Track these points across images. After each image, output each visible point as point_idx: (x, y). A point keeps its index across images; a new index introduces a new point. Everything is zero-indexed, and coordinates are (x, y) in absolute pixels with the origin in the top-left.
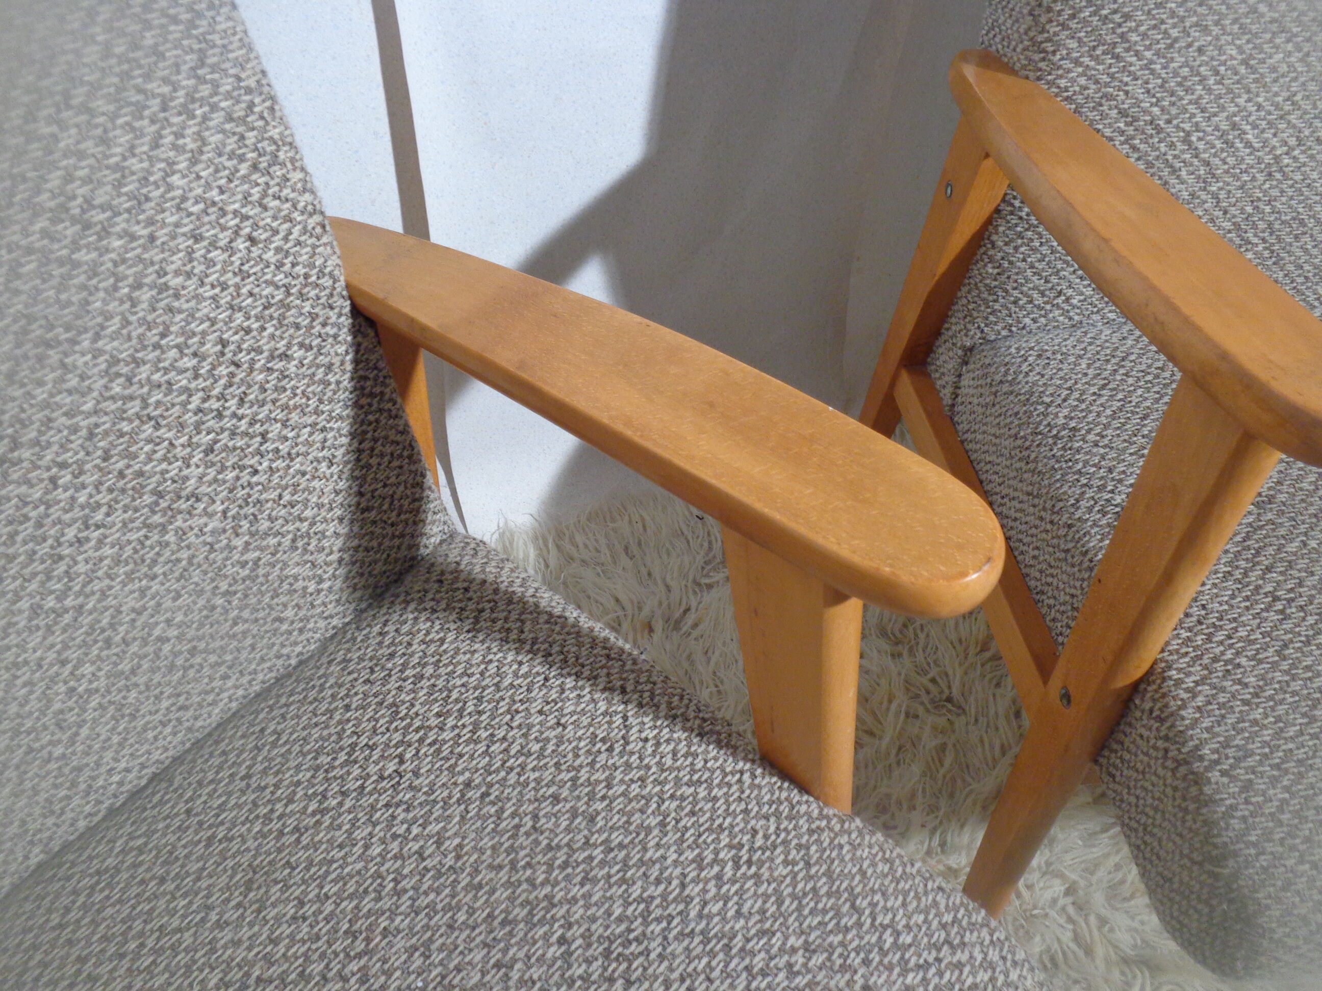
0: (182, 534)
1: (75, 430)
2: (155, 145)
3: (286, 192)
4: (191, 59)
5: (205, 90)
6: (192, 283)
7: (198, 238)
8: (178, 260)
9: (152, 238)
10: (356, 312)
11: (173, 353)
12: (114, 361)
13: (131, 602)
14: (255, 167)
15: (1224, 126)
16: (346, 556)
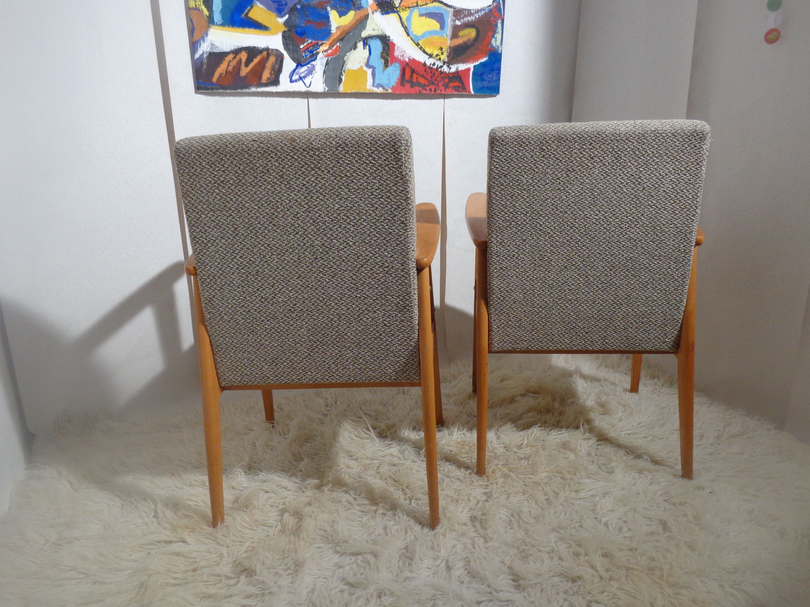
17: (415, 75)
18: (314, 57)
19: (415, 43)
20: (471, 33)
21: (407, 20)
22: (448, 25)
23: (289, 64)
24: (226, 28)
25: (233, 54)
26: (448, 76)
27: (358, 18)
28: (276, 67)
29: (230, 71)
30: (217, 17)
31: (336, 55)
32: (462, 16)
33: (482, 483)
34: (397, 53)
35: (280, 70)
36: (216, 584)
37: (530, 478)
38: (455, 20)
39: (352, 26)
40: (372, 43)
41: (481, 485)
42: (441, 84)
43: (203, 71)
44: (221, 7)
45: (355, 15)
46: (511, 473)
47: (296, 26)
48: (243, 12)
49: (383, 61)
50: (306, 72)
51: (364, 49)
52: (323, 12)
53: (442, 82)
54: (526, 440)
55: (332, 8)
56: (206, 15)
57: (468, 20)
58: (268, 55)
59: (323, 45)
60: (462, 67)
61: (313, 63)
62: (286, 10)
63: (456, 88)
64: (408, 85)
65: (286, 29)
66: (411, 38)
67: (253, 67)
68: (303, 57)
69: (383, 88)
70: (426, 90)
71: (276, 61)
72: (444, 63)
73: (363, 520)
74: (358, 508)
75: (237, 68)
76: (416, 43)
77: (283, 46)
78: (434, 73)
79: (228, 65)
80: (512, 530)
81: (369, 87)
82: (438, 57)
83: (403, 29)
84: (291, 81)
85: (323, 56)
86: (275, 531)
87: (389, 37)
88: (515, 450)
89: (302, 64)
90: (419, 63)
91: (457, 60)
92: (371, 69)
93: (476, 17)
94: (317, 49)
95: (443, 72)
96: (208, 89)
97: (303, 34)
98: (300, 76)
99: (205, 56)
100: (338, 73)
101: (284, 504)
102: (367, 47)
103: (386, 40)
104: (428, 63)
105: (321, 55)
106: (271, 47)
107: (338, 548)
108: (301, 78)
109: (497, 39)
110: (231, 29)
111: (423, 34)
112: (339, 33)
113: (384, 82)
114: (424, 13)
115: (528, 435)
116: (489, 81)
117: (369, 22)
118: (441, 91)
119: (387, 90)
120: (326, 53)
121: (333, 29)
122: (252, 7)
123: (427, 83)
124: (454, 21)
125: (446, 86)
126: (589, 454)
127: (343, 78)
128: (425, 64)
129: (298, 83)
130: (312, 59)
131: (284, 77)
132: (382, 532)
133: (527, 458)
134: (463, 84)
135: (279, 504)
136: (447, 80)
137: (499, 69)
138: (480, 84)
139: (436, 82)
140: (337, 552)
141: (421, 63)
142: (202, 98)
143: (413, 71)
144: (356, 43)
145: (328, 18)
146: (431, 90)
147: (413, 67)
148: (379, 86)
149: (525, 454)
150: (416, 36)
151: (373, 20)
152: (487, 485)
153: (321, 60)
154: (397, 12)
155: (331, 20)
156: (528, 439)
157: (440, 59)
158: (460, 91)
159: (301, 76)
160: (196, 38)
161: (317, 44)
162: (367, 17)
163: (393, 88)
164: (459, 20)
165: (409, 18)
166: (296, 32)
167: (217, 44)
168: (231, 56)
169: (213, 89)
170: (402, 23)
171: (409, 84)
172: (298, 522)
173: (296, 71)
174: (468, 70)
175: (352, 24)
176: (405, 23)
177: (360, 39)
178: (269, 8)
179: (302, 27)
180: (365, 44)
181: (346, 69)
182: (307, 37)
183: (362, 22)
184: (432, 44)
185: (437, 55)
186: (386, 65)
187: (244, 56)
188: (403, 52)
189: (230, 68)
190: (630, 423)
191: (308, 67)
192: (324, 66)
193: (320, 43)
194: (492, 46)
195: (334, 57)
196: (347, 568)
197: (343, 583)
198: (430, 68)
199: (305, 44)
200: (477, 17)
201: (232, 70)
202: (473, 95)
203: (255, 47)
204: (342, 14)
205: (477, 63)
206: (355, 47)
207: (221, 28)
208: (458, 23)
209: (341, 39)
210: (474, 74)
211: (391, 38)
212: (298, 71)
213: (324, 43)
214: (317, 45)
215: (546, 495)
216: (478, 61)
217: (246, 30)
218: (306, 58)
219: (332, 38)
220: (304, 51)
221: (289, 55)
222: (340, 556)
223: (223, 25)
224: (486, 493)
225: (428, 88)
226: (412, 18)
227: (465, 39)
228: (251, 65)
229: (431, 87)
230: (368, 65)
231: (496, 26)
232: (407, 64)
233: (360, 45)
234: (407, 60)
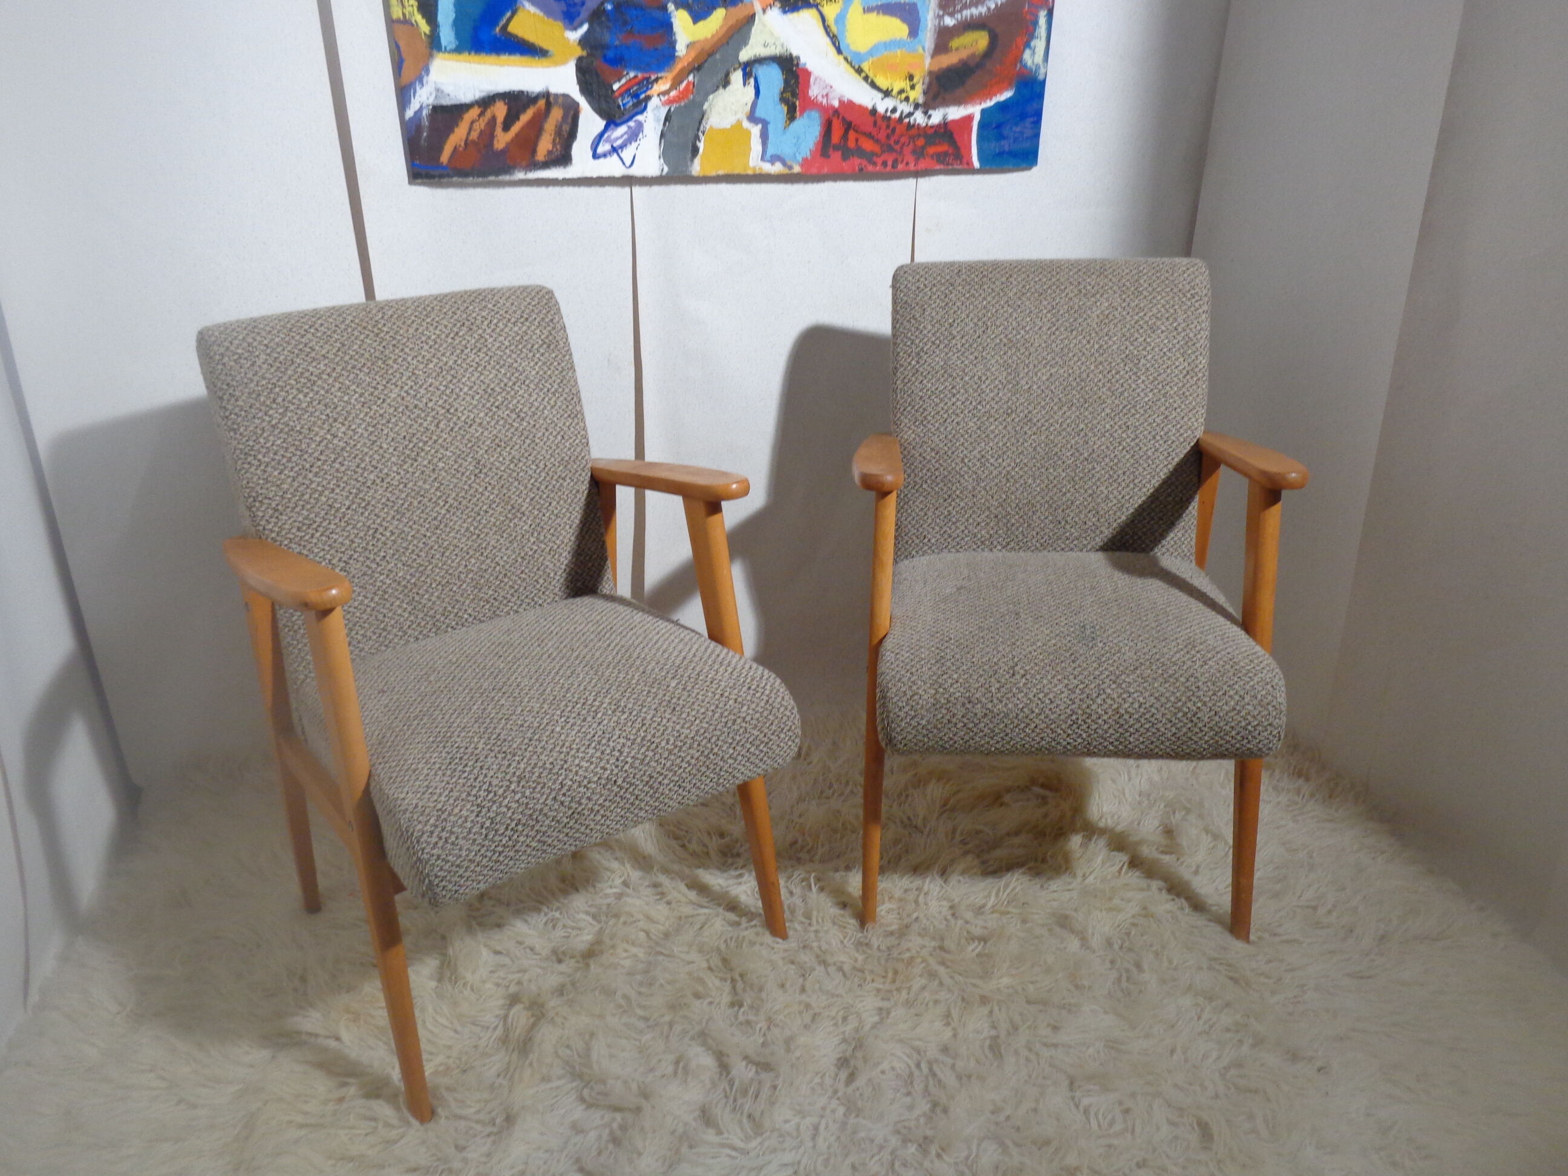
0: (516, 525)
1: (497, 474)
2: (543, 400)
3: (577, 427)
4: (559, 381)
5: (560, 390)
6: (542, 443)
7: (547, 430)
8: (540, 434)
9: (535, 425)
10: (592, 475)
11: (530, 462)
12: (514, 457)
13: (493, 542)
14: (569, 416)
15: (979, 456)
16: (568, 570)
17: (852, 135)
18: (641, 106)
19: (854, 68)
20: (980, 41)
21: (836, 21)
22: (927, 26)
23: (590, 122)
24: (465, 56)
25: (479, 107)
26: (925, 132)
27: (731, 22)
28: (564, 128)
29: (473, 142)
30: (447, 35)
31: (686, 101)
32: (959, 7)
33: (881, 986)
34: (814, 91)
35: (572, 135)
36: (367, 1135)
37: (974, 985)
38: (943, 16)
39: (720, 39)
40: (762, 71)
41: (878, 990)
42: (907, 150)
43: (422, 142)
44: (452, 16)
45: (726, 18)
46: (942, 970)
47: (605, 47)
48: (496, 24)
49: (785, 109)
50: (626, 137)
51: (744, 84)
52: (658, 14)
53: (911, 146)
54: (993, 899)
55: (678, 6)
56: (425, 34)
57: (972, 16)
58: (549, 105)
59: (660, 81)
60: (955, 113)
61: (639, 118)
62: (585, 13)
63: (941, 158)
64: (836, 156)
65: (584, 53)
66: (846, 59)
67: (519, 132)
68: (619, 107)
69: (784, 163)
70: (875, 164)
71: (565, 117)
72: (917, 106)
73: (644, 1039)
74: (640, 1012)
75: (489, 134)
76: (857, 67)
77: (577, 88)
78: (894, 130)
79: (470, 129)
80: (908, 1099)
81: (755, 162)
82: (903, 96)
83: (827, 41)
84: (595, 156)
85: (659, 103)
86: (491, 1037)
87: (798, 58)
88: (969, 916)
89: (618, 121)
90: (861, 108)
91: (944, 99)
92: (760, 126)
93: (989, 9)
94: (648, 89)
95: (914, 125)
96: (431, 177)
97: (618, 62)
98: (612, 146)
99: (425, 112)
100: (691, 135)
101: (519, 983)
102: (752, 81)
103: (792, 65)
104: (881, 109)
105: (654, 102)
106: (553, 90)
107: (586, 1092)
108: (614, 150)
109: (1037, 50)
110: (474, 57)
111: (872, 49)
112: (693, 54)
113: (786, 150)
114: (874, 4)
115: (999, 890)
116: (1015, 140)
117: (756, 29)
118: (907, 164)
119: (790, 168)
120: (666, 97)
121: (681, 49)
122: (514, 13)
123: (877, 149)
124: (940, 17)
125: (919, 153)
126: (1109, 943)
127: (701, 145)
128: (874, 111)
129: (609, 159)
130: (635, 110)
131: (581, 148)
132: (670, 1069)
133: (983, 939)
134: (957, 149)
135: (511, 981)
136: (921, 142)
137: (1038, 114)
138: (993, 146)
139: (897, 147)
140: (582, 1100)
141: (867, 109)
142: (423, 192)
143: (848, 126)
144: (727, 75)
145: (668, 26)
146: (885, 164)
147: (849, 118)
148: (775, 158)
149: (986, 928)
150: (857, 54)
151: (764, 26)
152: (890, 991)
153: (656, 112)
154: (816, 6)
155: (675, 29)
156: (997, 895)
157: (907, 99)
158: (948, 164)
159: (615, 145)
160: (406, 79)
161: (648, 79)
162: (751, 19)
163: (805, 163)
164: (952, 15)
165: (841, 18)
166: (605, 57)
167: (448, 89)
168: (475, 112)
169: (441, 176)
170: (827, 29)
171: (840, 153)
172: (534, 1025)
173: (606, 136)
174: (969, 118)
175: (720, 35)
176: (834, 29)
177: (737, 66)
178: (549, 12)
179: (616, 47)
180: (747, 76)
181: (708, 127)
182: (626, 67)
183: (740, 31)
184: (890, 68)
185: (901, 91)
186: (791, 116)
187: (500, 110)
188: (829, 88)
189: (474, 135)
190: (1214, 881)
191: (629, 127)
192: (662, 122)
193: (653, 77)
194: (1025, 66)
195: (682, 104)
196: (593, 1135)
197: (575, 1167)
198: (886, 118)
199: (623, 81)
200: (993, 6)
201: (478, 138)
202: (978, 170)
203: (522, 92)
204: (697, 17)
205: (989, 104)
206: (726, 83)
207: (455, 56)
208: (949, 21)
209: (696, 67)
210: (982, 126)
211: (802, 60)
212: (609, 137)
213: (661, 78)
214: (648, 82)
215: (995, 1027)
216: (991, 99)
217: (505, 58)
218: (625, 109)
219: (678, 66)
220: (622, 95)
221: (590, 103)
222: (587, 1108)
223: (458, 50)
224: (880, 1009)
225: (879, 161)
226: (849, 16)
227: (964, 54)
228: (516, 128)
229: (883, 157)
230: (752, 117)
231: (1035, 23)
232: (836, 112)
233: (737, 77)
234: (836, 104)
